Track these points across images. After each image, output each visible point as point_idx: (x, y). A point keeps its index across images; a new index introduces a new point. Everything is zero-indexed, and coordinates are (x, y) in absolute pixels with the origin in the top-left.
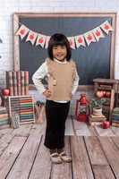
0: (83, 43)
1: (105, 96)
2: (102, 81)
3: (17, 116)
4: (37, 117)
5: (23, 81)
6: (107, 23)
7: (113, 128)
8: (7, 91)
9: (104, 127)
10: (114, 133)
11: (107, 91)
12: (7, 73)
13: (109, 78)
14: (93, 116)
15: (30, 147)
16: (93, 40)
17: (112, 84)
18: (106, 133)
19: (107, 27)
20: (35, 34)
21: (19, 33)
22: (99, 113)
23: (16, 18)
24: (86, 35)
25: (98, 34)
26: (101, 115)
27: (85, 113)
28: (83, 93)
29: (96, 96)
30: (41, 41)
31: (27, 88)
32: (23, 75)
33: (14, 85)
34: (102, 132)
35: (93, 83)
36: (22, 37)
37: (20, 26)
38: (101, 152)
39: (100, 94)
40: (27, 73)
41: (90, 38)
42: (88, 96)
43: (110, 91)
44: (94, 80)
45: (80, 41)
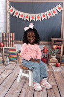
0: (46, 18)
1: (58, 48)
2: (56, 39)
3: (8, 59)
4: (19, 59)
6: (59, 5)
7: (62, 67)
8: (2, 44)
9: (57, 66)
10: (63, 70)
11: (59, 45)
12: (3, 34)
13: (60, 38)
14: (51, 60)
15: (13, 75)
16: (52, 16)
17: (62, 41)
18: (58, 70)
19: (59, 8)
20: (19, 12)
21: (9, 11)
23: (8, 3)
24: (48, 12)
25: (54, 12)
26: (55, 59)
27: (46, 57)
28: (45, 46)
29: (52, 48)
30: (22, 16)
31: (14, 43)
32: (11, 35)
33: (6, 41)
34: (55, 69)
35: (51, 41)
36: (11, 13)
37: (10, 7)
39: (55, 47)
40: (14, 34)
41: (50, 14)
42: (48, 48)
43: (61, 45)
44: (51, 39)
45: (44, 16)
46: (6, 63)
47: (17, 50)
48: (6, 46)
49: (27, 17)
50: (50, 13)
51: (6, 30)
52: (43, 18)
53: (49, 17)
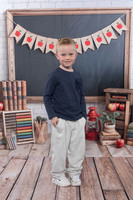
0: (91, 46)
1: (118, 109)
2: (115, 91)
3: (14, 135)
4: (38, 136)
5: (20, 93)
6: (119, 21)
7: (128, 147)
8: (1, 105)
9: (118, 146)
10: (130, 153)
11: (121, 103)
13: (123, 87)
15: (30, 171)
16: (104, 42)
17: (126, 95)
18: (121, 153)
19: (119, 26)
20: (34, 36)
21: (13, 35)
22: (112, 130)
23: (10, 16)
24: (95, 36)
25: (109, 34)
26: (114, 132)
27: (95, 129)
28: (92, 106)
29: (107, 109)
30: (40, 44)
31: (25, 101)
32: (20, 86)
33: (9, 98)
34: (115, 153)
35: (104, 94)
36: (18, 39)
37: (15, 26)
38: (114, 175)
39: (112, 106)
40: (25, 82)
41: (99, 39)
42: (98, 109)
43: (125, 103)
44: (105, 91)
45: (88, 43)
46: (10, 145)
47: (34, 117)
48: (9, 109)
49: (52, 46)
50: (101, 36)
51: (8, 75)
52: (86, 48)
53: (98, 45)
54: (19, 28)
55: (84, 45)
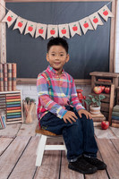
0: (79, 32)
1: (103, 92)
2: (100, 74)
3: (4, 115)
4: (26, 116)
5: (10, 74)
6: (105, 8)
7: (113, 129)
9: (103, 127)
10: (115, 135)
11: (106, 86)
13: (108, 71)
15: (15, 148)
16: (90, 28)
17: (111, 79)
18: (106, 135)
19: (106, 13)
20: (24, 21)
21: (5, 20)
22: (97, 112)
23: (3, 3)
24: (82, 22)
25: (96, 21)
26: (99, 114)
29: (93, 92)
30: (30, 29)
31: (15, 83)
32: (10, 68)
34: (100, 134)
35: (90, 77)
36: (10, 24)
37: (7, 12)
39: (98, 89)
40: (15, 65)
41: (86, 25)
42: (84, 92)
43: (110, 86)
44: (91, 74)
45: (75, 29)
47: (23, 98)
49: (41, 31)
50: (88, 22)
52: (73, 33)
53: (85, 30)
54: (10, 13)
55: (72, 30)
